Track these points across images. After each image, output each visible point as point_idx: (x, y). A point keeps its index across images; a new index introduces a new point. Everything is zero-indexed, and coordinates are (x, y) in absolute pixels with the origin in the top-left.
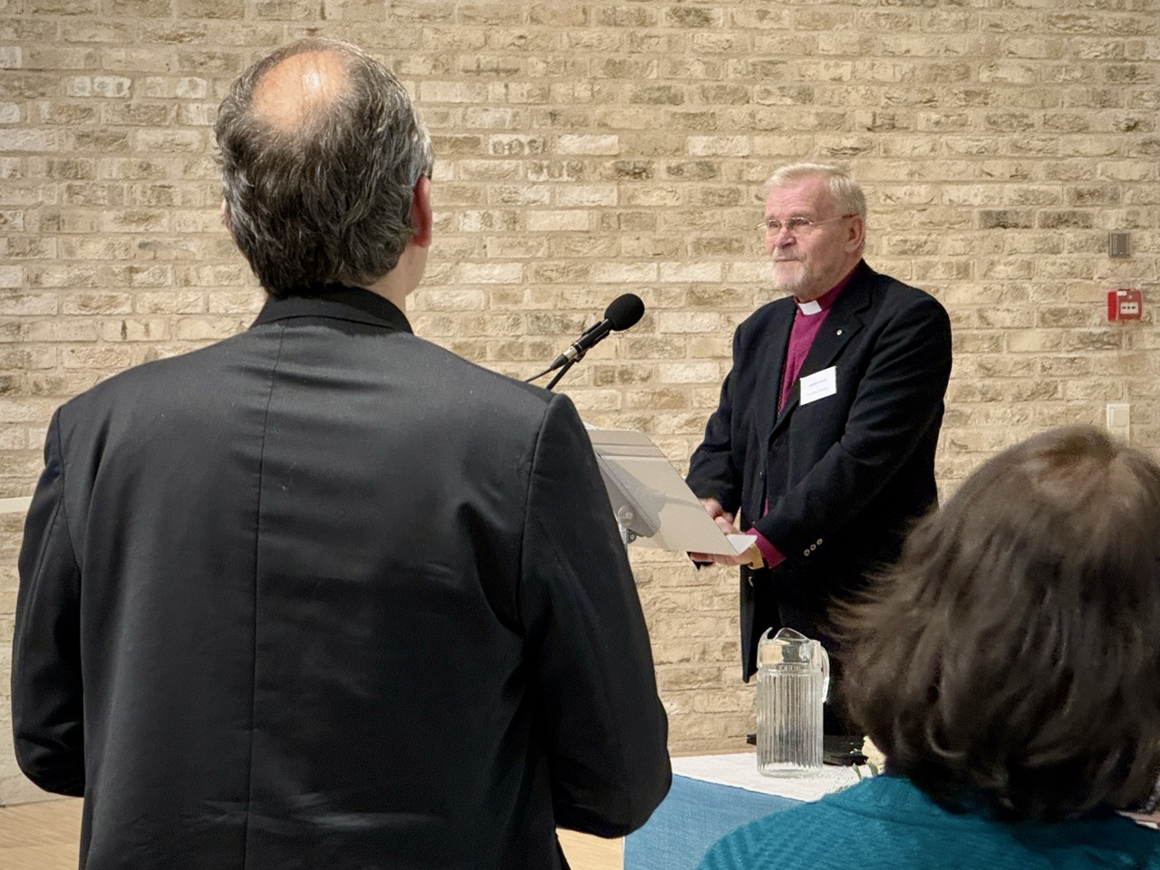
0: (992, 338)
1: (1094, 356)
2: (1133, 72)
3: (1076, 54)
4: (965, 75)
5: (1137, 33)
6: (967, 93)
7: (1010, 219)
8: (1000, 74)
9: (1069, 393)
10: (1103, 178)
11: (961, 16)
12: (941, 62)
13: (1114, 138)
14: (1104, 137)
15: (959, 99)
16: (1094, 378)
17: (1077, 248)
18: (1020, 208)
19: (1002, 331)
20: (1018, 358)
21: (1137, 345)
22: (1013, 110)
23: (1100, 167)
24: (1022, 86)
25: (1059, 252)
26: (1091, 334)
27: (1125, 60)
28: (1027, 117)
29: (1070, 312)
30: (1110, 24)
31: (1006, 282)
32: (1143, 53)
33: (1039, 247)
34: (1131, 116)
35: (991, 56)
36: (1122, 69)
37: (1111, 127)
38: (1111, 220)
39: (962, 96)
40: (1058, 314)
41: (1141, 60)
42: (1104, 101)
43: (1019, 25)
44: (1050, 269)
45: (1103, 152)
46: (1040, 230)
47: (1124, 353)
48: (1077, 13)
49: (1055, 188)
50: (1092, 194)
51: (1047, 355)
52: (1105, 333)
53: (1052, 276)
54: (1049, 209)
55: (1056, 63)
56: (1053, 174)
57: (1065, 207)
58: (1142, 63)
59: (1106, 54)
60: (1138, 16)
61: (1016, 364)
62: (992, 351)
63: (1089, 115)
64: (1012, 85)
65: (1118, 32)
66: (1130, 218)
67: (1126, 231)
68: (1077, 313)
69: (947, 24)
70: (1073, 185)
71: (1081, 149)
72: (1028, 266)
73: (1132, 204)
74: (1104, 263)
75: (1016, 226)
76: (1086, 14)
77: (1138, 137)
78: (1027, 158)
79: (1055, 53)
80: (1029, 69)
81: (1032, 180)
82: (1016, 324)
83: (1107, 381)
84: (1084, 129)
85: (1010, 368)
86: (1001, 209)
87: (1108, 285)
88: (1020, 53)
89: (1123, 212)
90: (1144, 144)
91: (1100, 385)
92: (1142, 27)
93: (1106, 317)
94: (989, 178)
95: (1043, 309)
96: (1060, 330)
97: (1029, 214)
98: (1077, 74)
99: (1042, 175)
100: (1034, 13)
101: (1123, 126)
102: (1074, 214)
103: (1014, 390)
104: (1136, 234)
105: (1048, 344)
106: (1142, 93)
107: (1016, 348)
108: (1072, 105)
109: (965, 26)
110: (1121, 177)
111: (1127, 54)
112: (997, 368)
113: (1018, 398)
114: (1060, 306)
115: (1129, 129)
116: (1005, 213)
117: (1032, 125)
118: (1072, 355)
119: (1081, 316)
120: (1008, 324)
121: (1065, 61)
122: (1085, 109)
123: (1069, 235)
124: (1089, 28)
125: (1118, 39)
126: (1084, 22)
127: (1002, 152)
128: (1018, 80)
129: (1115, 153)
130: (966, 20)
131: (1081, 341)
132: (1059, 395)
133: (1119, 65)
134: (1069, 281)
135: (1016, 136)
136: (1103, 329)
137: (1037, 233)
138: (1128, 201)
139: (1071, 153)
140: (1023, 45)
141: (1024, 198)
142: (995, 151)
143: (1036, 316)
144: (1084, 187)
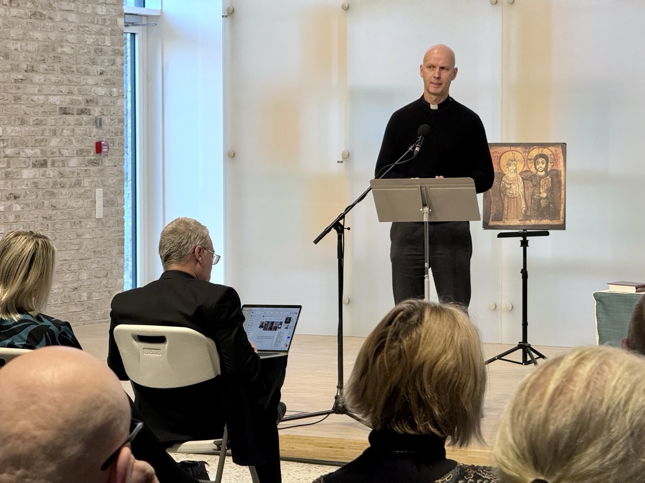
0: (62, 161)
1: (93, 169)
2: (101, 51)
3: (86, 42)
4: (54, 50)
5: (102, 34)
6: (54, 57)
7: (68, 111)
8: (64, 49)
9: (85, 184)
10: (93, 94)
11: (52, 24)
12: (47, 43)
13: (97, 78)
14: (94, 77)
15: (52, 59)
16: (92, 178)
17: (87, 124)
18: (71, 106)
19: (65, 158)
20: (70, 169)
21: (104, 164)
22: (67, 64)
23: (93, 89)
24: (71, 55)
25: (82, 125)
26: (91, 159)
27: (99, 45)
28: (72, 68)
29: (85, 150)
30: (95, 30)
31: (66, 137)
32: (104, 43)
33: (76, 123)
34: (101, 69)
35: (61, 42)
36: (98, 49)
37: (96, 74)
38: (96, 111)
39: (53, 58)
40: (82, 151)
41: (104, 45)
42: (94, 63)
43: (70, 29)
44: (79, 132)
45: (94, 84)
46: (77, 116)
47: (100, 168)
48: (85, 24)
49: (81, 98)
50: (91, 101)
51: (79, 168)
52: (95, 159)
53: (80, 135)
54: (79, 107)
55: (80, 45)
56: (80, 92)
57: (83, 106)
58: (104, 47)
59: (94, 42)
60: (103, 28)
61: (70, 172)
62: (63, 167)
63: (90, 67)
64: (67, 54)
65: (97, 33)
66: (102, 111)
67: (101, 117)
68: (87, 151)
69: (48, 27)
70: (85, 97)
71: (87, 81)
72: (73, 131)
73: (102, 106)
74: (95, 130)
75: (69, 114)
76: (88, 25)
77: (103, 78)
78: (73, 85)
79: (80, 42)
80: (72, 48)
81: (74, 95)
82: (70, 155)
83: (96, 179)
84: (88, 74)
85: (68, 174)
86: (65, 106)
87: (96, 140)
88: (70, 40)
89: (100, 108)
90: (105, 80)
91: (94, 181)
92: (104, 32)
93: (95, 152)
94: (61, 93)
95: (77, 149)
96: (82, 158)
97: (73, 109)
98: (86, 51)
99: (76, 92)
100: (73, 25)
101: (99, 73)
102: (86, 109)
103: (69, 183)
104: (104, 118)
105: (79, 164)
106: (104, 59)
107: (69, 166)
108: (85, 64)
109: (53, 29)
110: (99, 94)
111: (100, 43)
112: (64, 174)
113: (71, 186)
114: (82, 148)
115: (101, 74)
116: (66, 108)
117: (73, 71)
118: (86, 168)
119: (88, 152)
120: (67, 155)
121: (82, 45)
122: (88, 65)
123: (85, 118)
124: (89, 31)
125: (97, 36)
126: (87, 29)
127: (65, 83)
128: (69, 52)
129: (97, 84)
130: (54, 26)
131: (88, 163)
132: (82, 185)
133: (97, 47)
134: (84, 137)
135: (69, 76)
136: (95, 157)
137: (76, 117)
138: (101, 104)
139: (85, 83)
140: (71, 37)
141: (72, 102)
142: (63, 82)
143: (75, 152)
144: (89, 98)
